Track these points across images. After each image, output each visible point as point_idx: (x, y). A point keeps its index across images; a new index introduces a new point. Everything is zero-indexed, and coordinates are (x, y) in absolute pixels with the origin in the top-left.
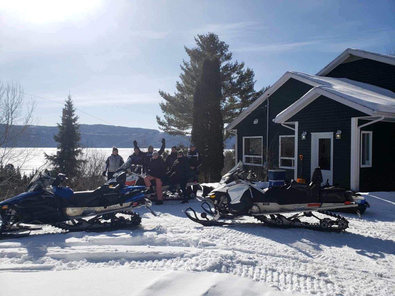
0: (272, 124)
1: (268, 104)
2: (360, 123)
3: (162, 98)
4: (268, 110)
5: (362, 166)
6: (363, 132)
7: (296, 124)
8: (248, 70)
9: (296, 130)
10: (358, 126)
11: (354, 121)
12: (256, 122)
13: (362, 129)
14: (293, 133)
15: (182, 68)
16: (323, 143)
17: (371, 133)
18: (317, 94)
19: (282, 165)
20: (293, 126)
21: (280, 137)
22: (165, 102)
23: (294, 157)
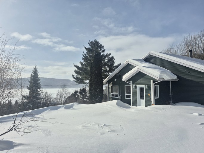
0: (122, 81)
1: (120, 73)
2: (154, 82)
3: (76, 68)
4: (120, 75)
5: (156, 98)
6: (155, 85)
7: (131, 81)
8: (112, 57)
9: (131, 84)
11: (152, 81)
12: (115, 80)
13: (155, 84)
14: (130, 85)
15: (83, 56)
16: (141, 89)
17: (158, 85)
18: (138, 71)
19: (127, 97)
20: (130, 82)
21: (125, 86)
22: (77, 69)
23: (130, 94)
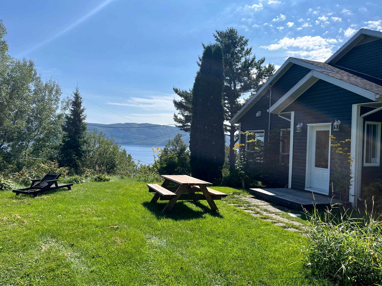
1: (271, 94)
4: (270, 100)
5: (366, 165)
7: (293, 114)
9: (292, 120)
10: (361, 114)
11: (355, 108)
12: (258, 114)
13: (366, 119)
17: (379, 124)
18: (312, 77)
21: (282, 130)
